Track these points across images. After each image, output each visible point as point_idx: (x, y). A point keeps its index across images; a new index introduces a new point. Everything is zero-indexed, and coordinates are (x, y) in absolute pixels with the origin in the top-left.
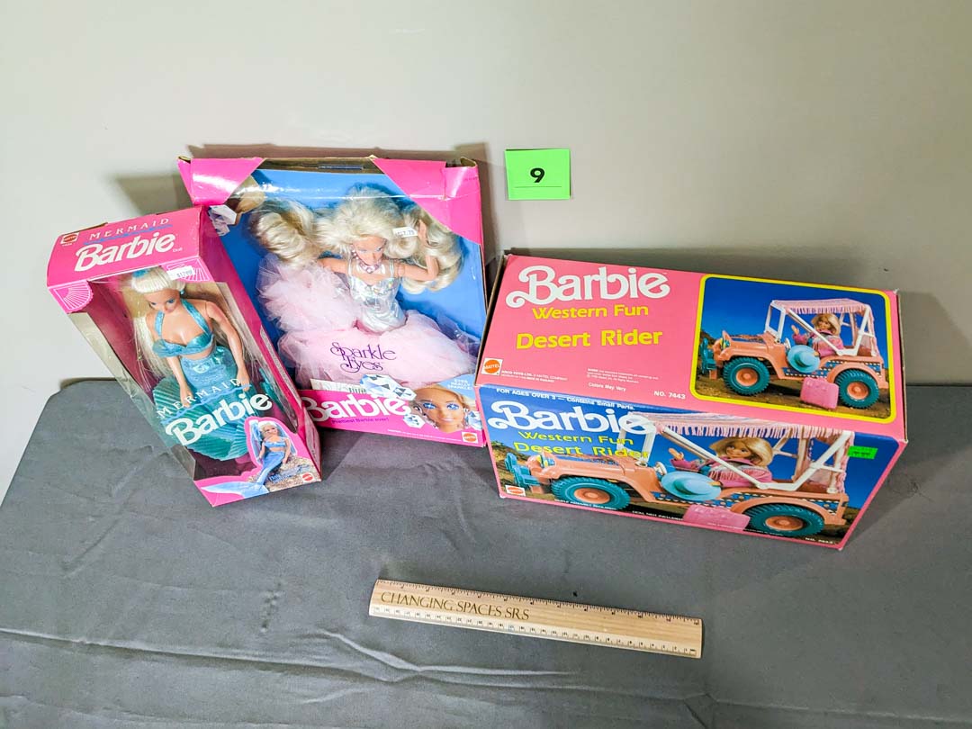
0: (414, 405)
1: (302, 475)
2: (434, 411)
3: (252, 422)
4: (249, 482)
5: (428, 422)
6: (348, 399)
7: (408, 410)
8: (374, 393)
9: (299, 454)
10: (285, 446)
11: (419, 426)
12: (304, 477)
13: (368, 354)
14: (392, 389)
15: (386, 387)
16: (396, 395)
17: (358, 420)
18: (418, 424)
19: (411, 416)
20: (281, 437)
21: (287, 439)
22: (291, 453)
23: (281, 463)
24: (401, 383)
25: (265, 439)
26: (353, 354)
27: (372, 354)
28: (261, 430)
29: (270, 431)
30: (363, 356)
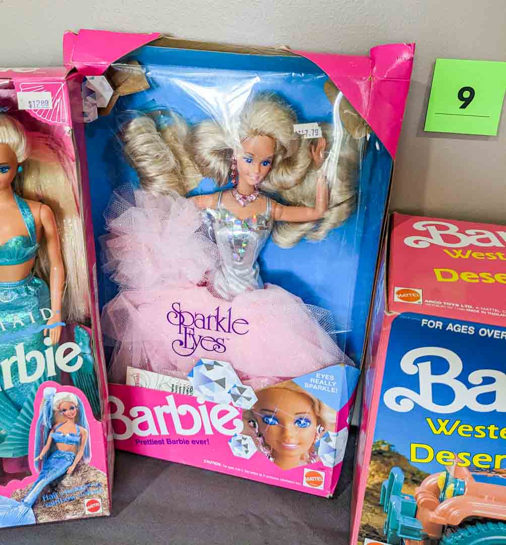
1: (86, 501)
3: (48, 391)
4: (13, 500)
5: (262, 449)
6: (167, 404)
7: (239, 424)
8: (202, 394)
10: (78, 444)
11: (248, 456)
12: (89, 504)
13: (213, 322)
14: (229, 386)
15: (222, 383)
16: (229, 399)
17: (169, 441)
18: (247, 452)
19: (241, 438)
20: (78, 425)
21: (86, 430)
22: (82, 458)
23: (66, 473)
24: (243, 378)
25: (56, 426)
26: (194, 322)
27: (218, 323)
28: (55, 408)
29: (66, 413)
30: (206, 327)
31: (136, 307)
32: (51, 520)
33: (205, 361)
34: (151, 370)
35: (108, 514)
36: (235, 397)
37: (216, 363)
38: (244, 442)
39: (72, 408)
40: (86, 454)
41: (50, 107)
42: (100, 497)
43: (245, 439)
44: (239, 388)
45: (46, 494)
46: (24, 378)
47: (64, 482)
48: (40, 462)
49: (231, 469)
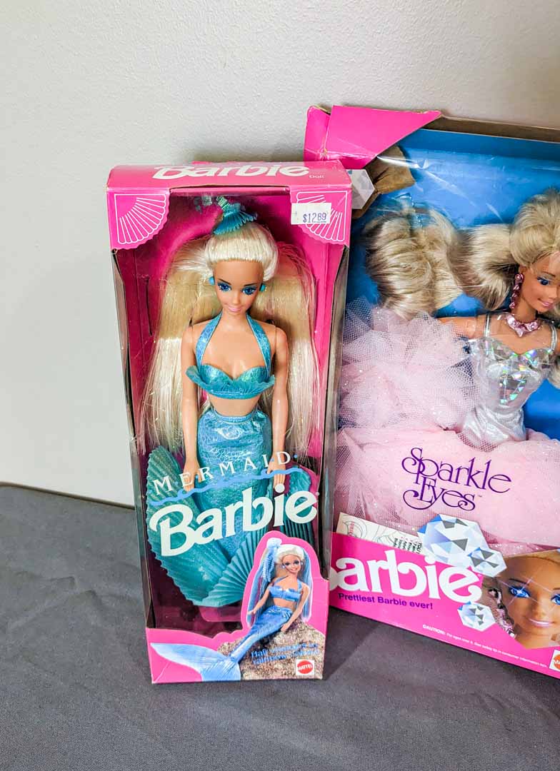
0: (490, 585)
1: (298, 661)
2: (523, 603)
3: (273, 541)
4: (219, 653)
5: (502, 622)
6: (385, 558)
7: (477, 593)
8: (432, 554)
9: (311, 622)
10: (298, 601)
11: (482, 628)
12: (300, 665)
13: (464, 476)
14: (470, 548)
15: (462, 544)
16: (469, 562)
17: (380, 600)
18: (481, 623)
19: (475, 607)
20: (300, 580)
21: (308, 587)
22: (300, 617)
23: (279, 630)
24: (491, 541)
25: (275, 580)
26: (438, 472)
27: (470, 477)
28: (277, 561)
29: (289, 567)
30: (454, 479)
31: (361, 446)
32: (257, 678)
33: (444, 518)
34: (368, 518)
35: (320, 677)
36: (477, 562)
37: (458, 521)
38: (478, 612)
39: (297, 562)
40: (305, 612)
41: (328, 221)
42: (314, 659)
43: (481, 609)
44: (484, 552)
45: (255, 650)
46: (248, 526)
47: (277, 639)
48: (253, 616)
49: (456, 639)
